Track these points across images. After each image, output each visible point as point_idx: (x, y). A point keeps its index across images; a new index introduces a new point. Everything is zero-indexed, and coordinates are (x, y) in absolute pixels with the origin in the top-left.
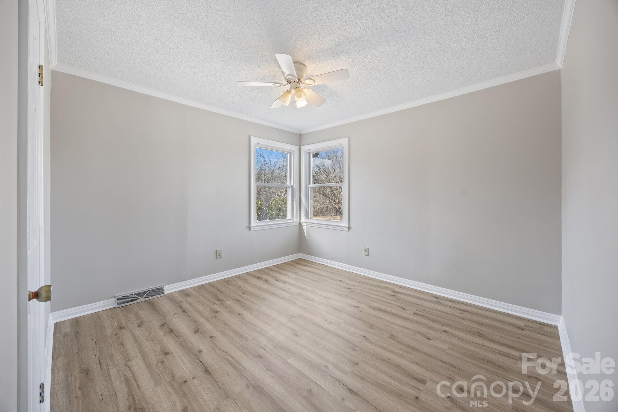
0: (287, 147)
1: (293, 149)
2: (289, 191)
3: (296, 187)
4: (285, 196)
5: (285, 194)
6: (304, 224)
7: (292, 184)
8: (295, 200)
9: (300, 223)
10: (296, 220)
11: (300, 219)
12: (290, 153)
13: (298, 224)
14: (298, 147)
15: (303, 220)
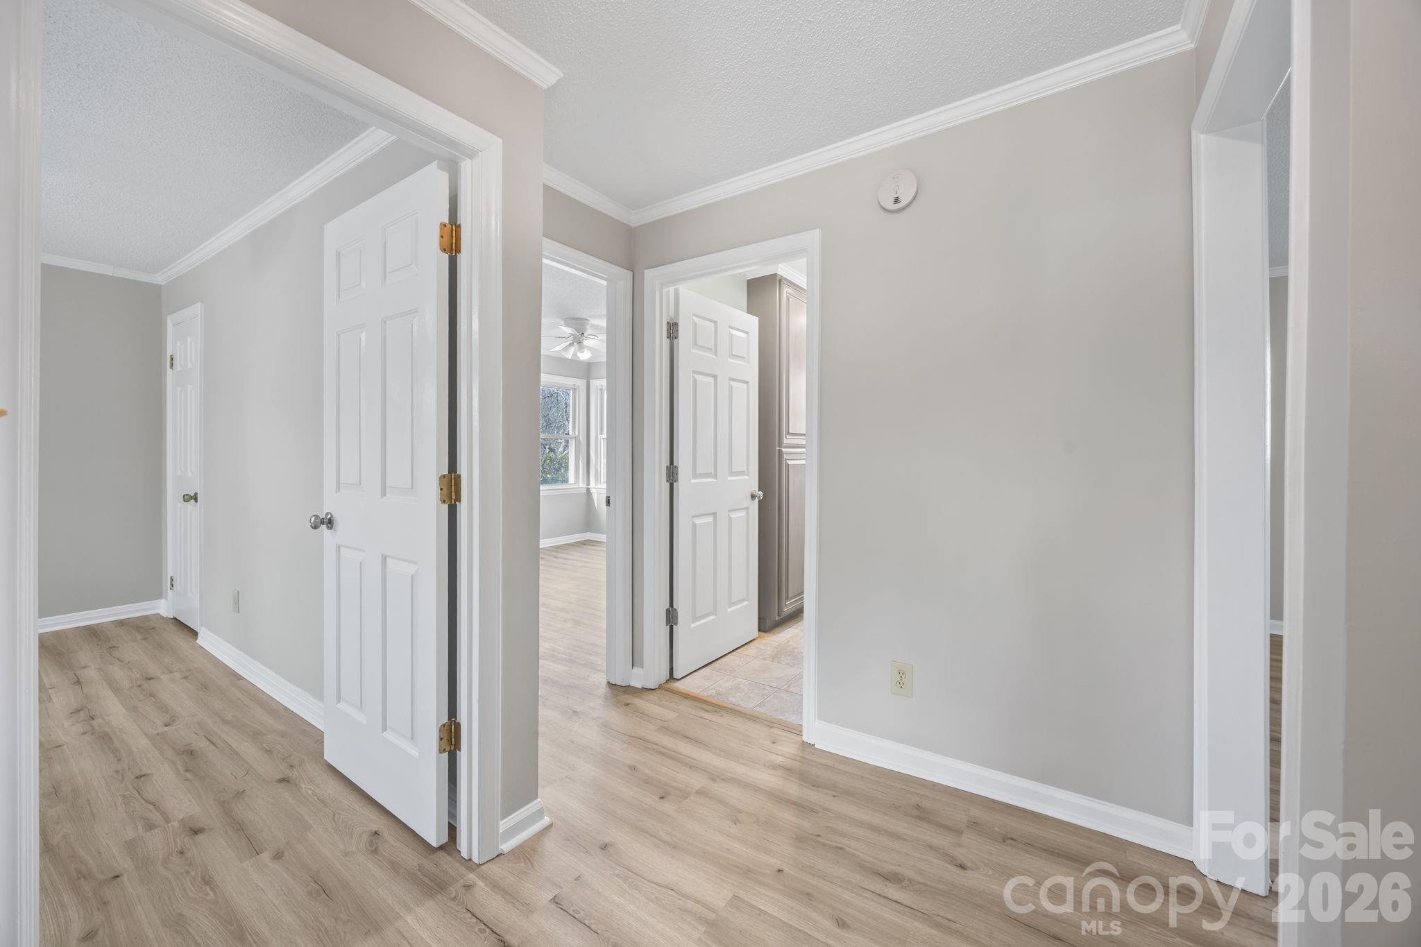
0: (569, 382)
1: (577, 384)
2: (572, 445)
3: (583, 439)
4: (564, 450)
5: (566, 447)
6: (592, 491)
7: (577, 434)
8: (580, 457)
9: (588, 490)
10: (582, 485)
11: (588, 484)
12: (574, 389)
13: (585, 491)
14: (585, 381)
15: (592, 484)
